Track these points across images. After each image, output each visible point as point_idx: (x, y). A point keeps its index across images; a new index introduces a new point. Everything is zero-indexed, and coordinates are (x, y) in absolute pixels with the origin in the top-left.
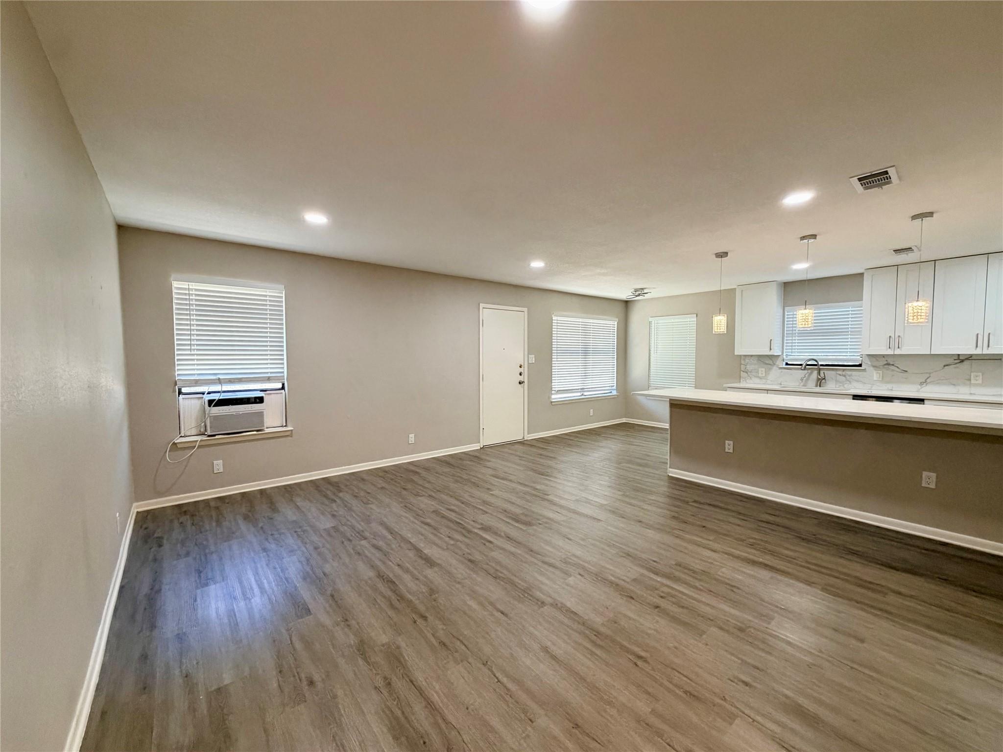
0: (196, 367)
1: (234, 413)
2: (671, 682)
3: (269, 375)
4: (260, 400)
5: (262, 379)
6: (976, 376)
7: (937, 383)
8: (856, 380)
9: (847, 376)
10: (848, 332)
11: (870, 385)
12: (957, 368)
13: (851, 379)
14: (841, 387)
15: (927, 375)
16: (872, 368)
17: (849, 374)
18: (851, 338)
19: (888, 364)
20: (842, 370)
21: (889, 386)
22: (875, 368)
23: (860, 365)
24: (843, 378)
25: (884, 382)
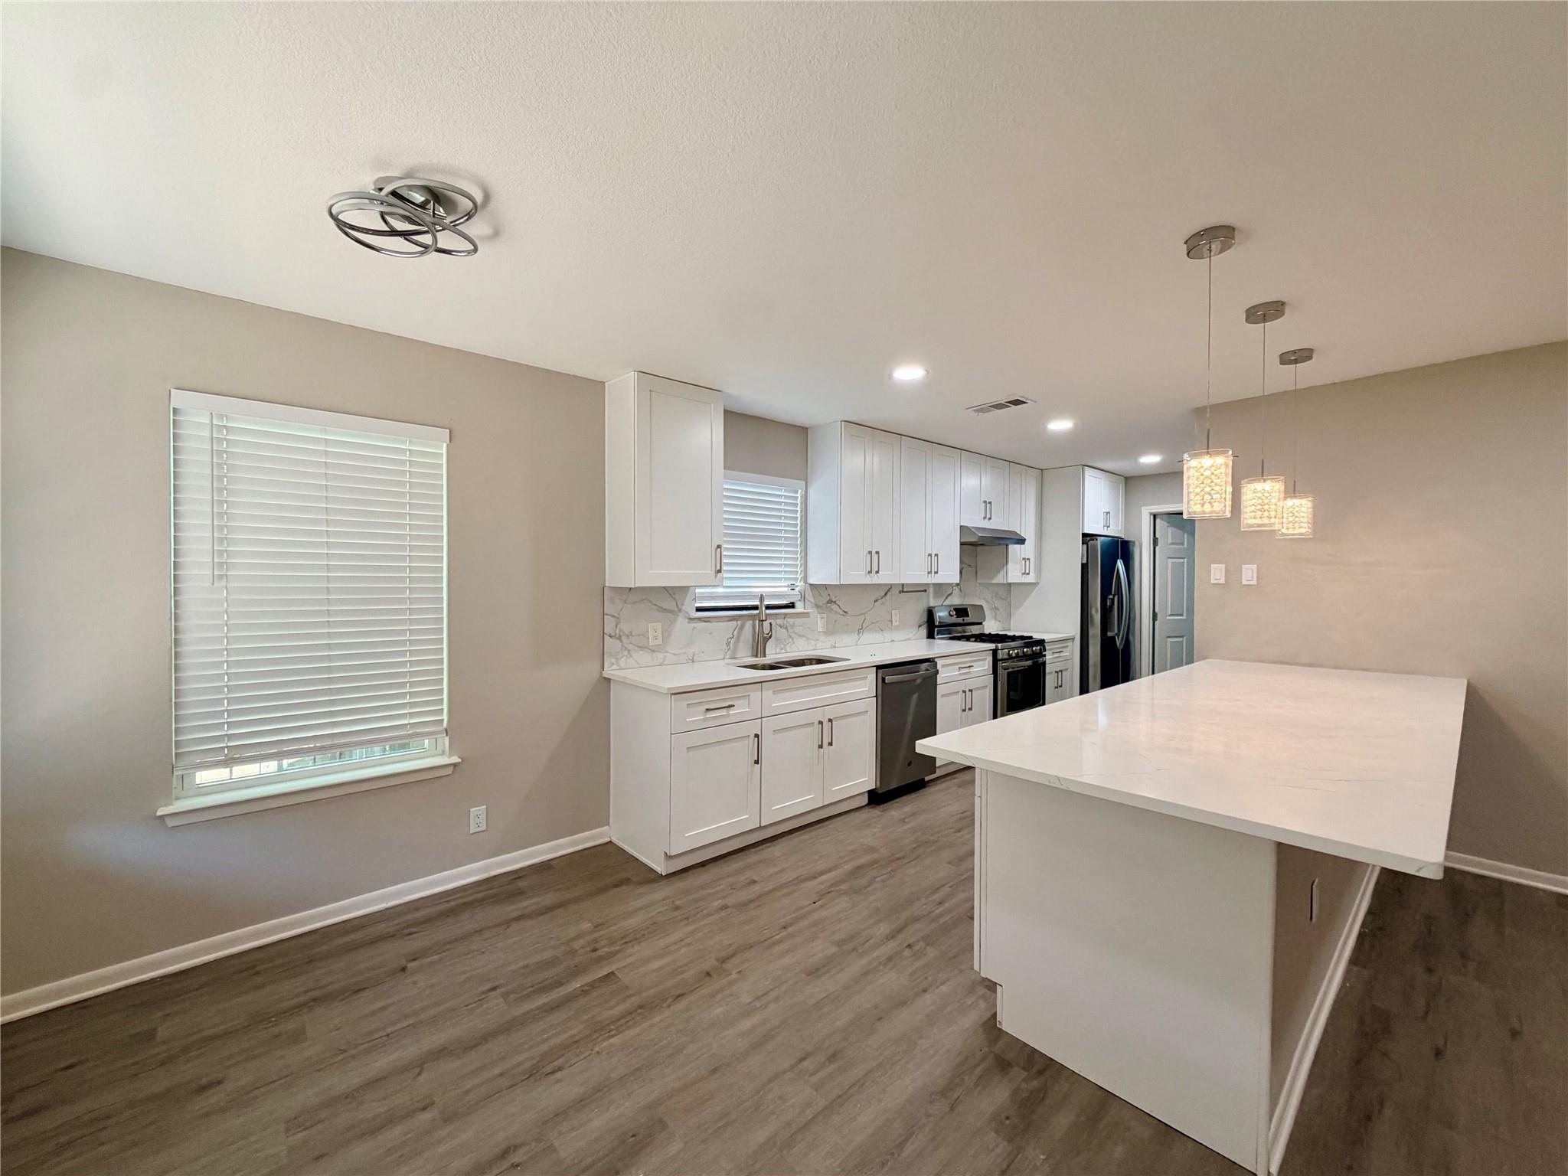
6: (896, 615)
7: (871, 629)
8: (799, 636)
9: (789, 628)
10: (780, 538)
11: (813, 643)
12: (883, 604)
13: (794, 632)
14: (783, 651)
15: (863, 617)
16: (815, 609)
17: (791, 623)
18: (786, 552)
19: (830, 602)
20: (783, 616)
21: (831, 640)
22: (819, 610)
23: (792, 605)
24: (785, 631)
25: (828, 632)
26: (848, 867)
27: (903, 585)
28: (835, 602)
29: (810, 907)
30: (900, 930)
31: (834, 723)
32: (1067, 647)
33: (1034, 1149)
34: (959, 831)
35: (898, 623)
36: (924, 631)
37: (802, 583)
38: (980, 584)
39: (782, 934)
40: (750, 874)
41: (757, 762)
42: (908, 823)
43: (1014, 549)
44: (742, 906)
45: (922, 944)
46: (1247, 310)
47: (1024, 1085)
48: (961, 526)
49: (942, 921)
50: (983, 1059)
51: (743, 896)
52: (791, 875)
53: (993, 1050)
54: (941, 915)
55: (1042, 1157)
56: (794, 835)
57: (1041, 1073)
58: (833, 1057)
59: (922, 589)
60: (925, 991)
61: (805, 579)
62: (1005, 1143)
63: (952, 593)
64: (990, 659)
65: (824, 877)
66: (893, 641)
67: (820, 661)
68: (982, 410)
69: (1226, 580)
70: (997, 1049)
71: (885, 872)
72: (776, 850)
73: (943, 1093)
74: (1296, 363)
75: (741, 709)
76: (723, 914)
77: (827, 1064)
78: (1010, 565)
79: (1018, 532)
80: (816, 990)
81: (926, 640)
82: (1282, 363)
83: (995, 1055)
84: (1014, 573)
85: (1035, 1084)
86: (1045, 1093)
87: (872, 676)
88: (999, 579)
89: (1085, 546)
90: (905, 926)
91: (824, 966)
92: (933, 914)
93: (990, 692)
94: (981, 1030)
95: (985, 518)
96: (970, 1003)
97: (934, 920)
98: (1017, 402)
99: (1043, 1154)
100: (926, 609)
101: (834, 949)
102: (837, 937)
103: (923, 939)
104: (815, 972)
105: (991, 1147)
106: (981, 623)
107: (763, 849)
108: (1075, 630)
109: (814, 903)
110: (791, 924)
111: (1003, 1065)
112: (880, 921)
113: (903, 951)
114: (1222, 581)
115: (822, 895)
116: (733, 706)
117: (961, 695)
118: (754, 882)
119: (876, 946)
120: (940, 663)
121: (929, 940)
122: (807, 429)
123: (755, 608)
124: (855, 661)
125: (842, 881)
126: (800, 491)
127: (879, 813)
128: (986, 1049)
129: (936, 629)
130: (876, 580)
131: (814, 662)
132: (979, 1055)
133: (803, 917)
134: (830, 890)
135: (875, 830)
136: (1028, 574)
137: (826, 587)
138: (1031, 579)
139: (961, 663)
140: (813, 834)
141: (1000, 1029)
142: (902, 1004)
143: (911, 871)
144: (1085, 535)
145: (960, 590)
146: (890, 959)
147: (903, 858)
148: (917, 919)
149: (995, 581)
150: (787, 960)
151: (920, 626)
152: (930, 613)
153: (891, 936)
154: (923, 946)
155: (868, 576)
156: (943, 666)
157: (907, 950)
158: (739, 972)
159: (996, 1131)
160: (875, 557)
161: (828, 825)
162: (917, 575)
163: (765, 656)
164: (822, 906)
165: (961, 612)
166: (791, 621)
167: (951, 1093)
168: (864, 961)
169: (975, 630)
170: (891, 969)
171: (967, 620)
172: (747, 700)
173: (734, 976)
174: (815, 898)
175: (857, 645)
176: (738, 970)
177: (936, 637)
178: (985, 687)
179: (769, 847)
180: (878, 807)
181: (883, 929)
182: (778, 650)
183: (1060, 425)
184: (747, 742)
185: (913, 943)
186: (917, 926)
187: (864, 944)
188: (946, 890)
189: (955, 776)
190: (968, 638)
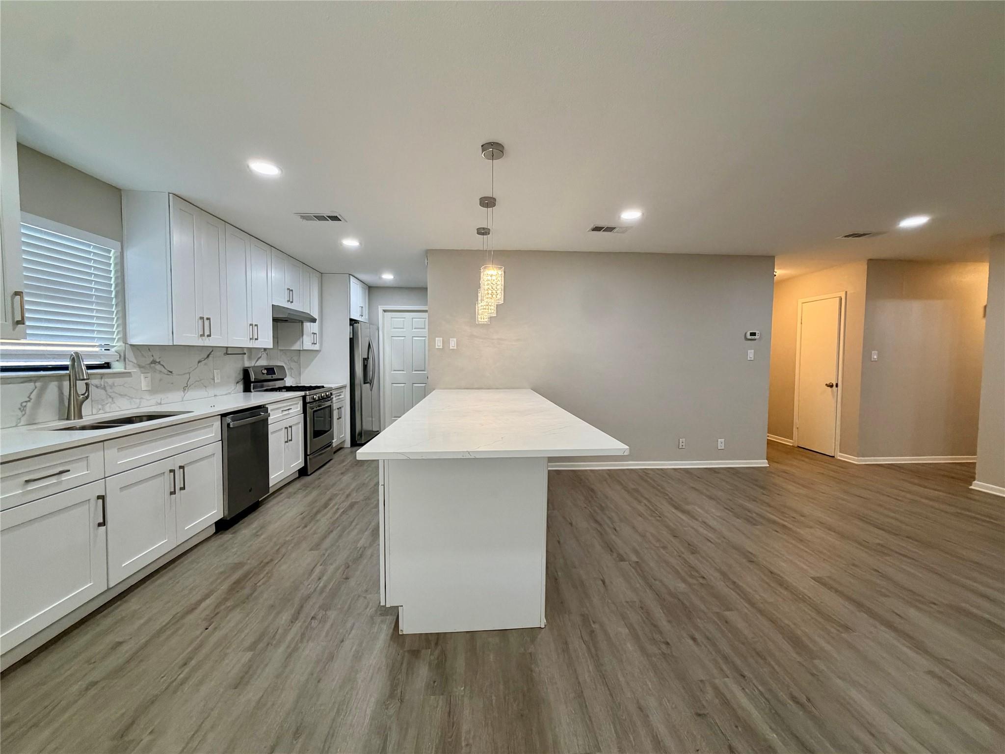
6: (217, 374)
7: (195, 386)
8: (120, 395)
9: (108, 388)
10: (91, 296)
11: (138, 401)
12: (205, 364)
13: (114, 392)
14: (101, 411)
15: (188, 376)
16: (138, 369)
17: (110, 383)
18: (98, 311)
19: (154, 362)
20: (99, 376)
21: (158, 398)
22: (142, 369)
23: (107, 366)
24: (103, 392)
25: (153, 391)
26: (225, 587)
27: (227, 348)
28: (159, 363)
29: (204, 634)
30: (298, 612)
31: (186, 469)
32: (342, 392)
33: (457, 688)
34: (306, 526)
35: (219, 381)
36: (241, 387)
37: (121, 343)
38: (280, 350)
39: (184, 673)
40: (111, 638)
41: (103, 524)
42: (262, 534)
43: (307, 325)
44: (118, 672)
45: (322, 613)
46: (480, 199)
47: (432, 658)
48: (273, 305)
49: (328, 590)
50: (403, 658)
51: (113, 662)
52: (165, 619)
53: (405, 650)
54: (325, 586)
55: (462, 689)
56: (147, 583)
57: (437, 644)
58: (297, 734)
59: (241, 352)
60: (342, 641)
61: (124, 339)
62: (441, 697)
63: (261, 357)
64: (301, 403)
65: (203, 605)
66: (215, 396)
67: (151, 417)
68: (306, 217)
69: (443, 346)
70: (407, 648)
71: (262, 576)
72: (133, 603)
73: (392, 696)
74: (483, 235)
75: (77, 473)
76: (92, 692)
77: (295, 742)
78: (305, 336)
79: (309, 313)
80: (251, 694)
81: (243, 393)
82: (478, 233)
83: (409, 651)
84: (307, 343)
85: (437, 652)
86: (445, 655)
87: (217, 424)
88: (296, 347)
89: (352, 327)
90: (302, 607)
91: (247, 673)
92: (319, 588)
93: (302, 426)
94: (392, 643)
95: (288, 301)
96: (376, 631)
97: (322, 591)
98: (335, 218)
99: (462, 687)
100: (242, 369)
101: (249, 654)
102: (247, 643)
103: (321, 608)
104: (240, 683)
105: (435, 706)
106: (283, 379)
107: (113, 611)
108: (346, 381)
109: (206, 629)
110: (191, 659)
111: (415, 653)
112: (278, 613)
113: (310, 623)
114: (441, 347)
115: (210, 620)
116: (69, 471)
117: (284, 431)
118: (120, 644)
119: (286, 632)
120: (270, 407)
121: (325, 607)
122: (121, 190)
123: (65, 368)
124: (198, 412)
125: (226, 600)
126: (113, 251)
127: (231, 536)
128: (401, 651)
129: (252, 384)
130: (207, 342)
131: (145, 418)
132: (399, 657)
133: (201, 646)
134: (216, 612)
135: (235, 550)
136: (316, 344)
137: (149, 348)
138: (316, 347)
139: (284, 407)
140: (171, 574)
141: (403, 635)
142: (331, 658)
143: (284, 567)
144: (351, 320)
145: (267, 354)
146: (303, 635)
147: (272, 560)
148: (309, 597)
149: (293, 348)
150: (204, 690)
151: (238, 383)
152: (246, 372)
153: (294, 619)
154: (324, 613)
155: (200, 339)
156: (272, 410)
157: (313, 621)
158: (151, 733)
159: (434, 694)
160: (207, 323)
161: (183, 562)
162: (242, 341)
163: (81, 417)
164: (215, 629)
165: (270, 370)
166: (110, 381)
167: (396, 692)
168: (281, 649)
169: (278, 384)
170: (308, 641)
171: (275, 377)
172: (86, 462)
173: (146, 739)
174: (205, 624)
175: (182, 401)
176: (149, 731)
177: (252, 390)
178: (298, 423)
179: (120, 605)
180: (227, 531)
181: (285, 617)
182: (95, 411)
183: (351, 243)
184: (87, 507)
185: (315, 614)
186: (311, 602)
187: (274, 636)
188: (318, 569)
189: (282, 491)
190: (280, 389)
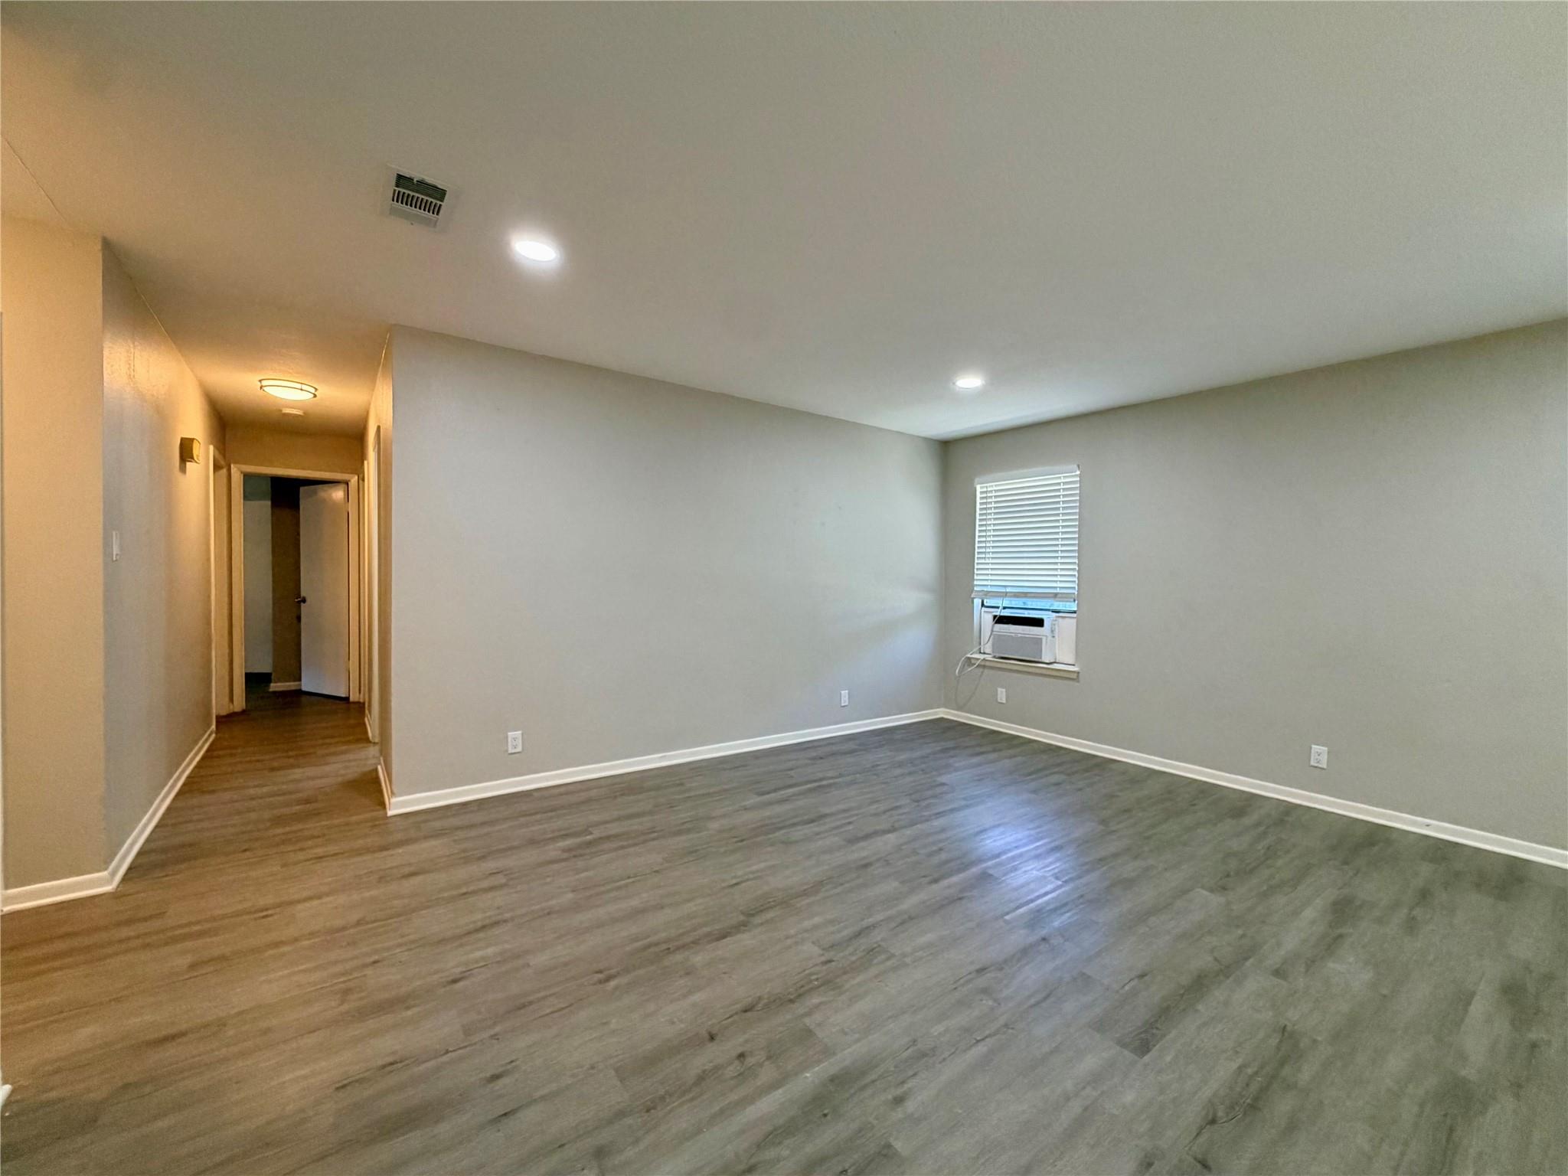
0: (990, 577)
1: (1013, 635)
2: (554, 994)
3: (1058, 591)
4: (1038, 623)
5: (1033, 595)
